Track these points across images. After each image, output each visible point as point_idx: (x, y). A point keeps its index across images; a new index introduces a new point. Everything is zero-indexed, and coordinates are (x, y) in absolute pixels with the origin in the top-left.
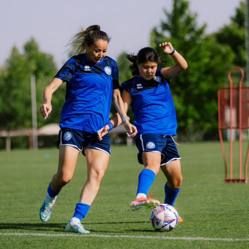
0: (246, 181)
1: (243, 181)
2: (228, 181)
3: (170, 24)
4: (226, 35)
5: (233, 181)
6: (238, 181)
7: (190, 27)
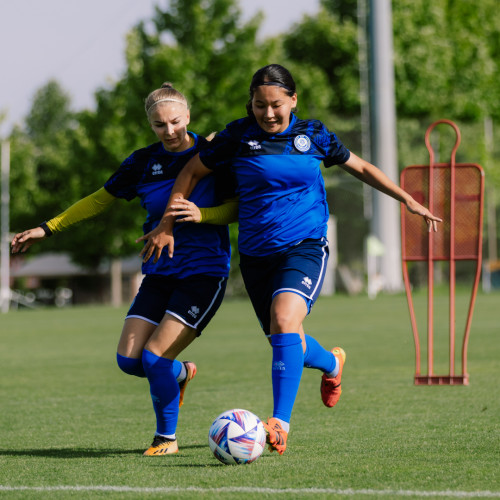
0: (465, 381)
1: (459, 380)
2: (423, 380)
3: (174, 14)
4: (310, 39)
5: (436, 380)
6: (446, 380)
7: (224, 19)
